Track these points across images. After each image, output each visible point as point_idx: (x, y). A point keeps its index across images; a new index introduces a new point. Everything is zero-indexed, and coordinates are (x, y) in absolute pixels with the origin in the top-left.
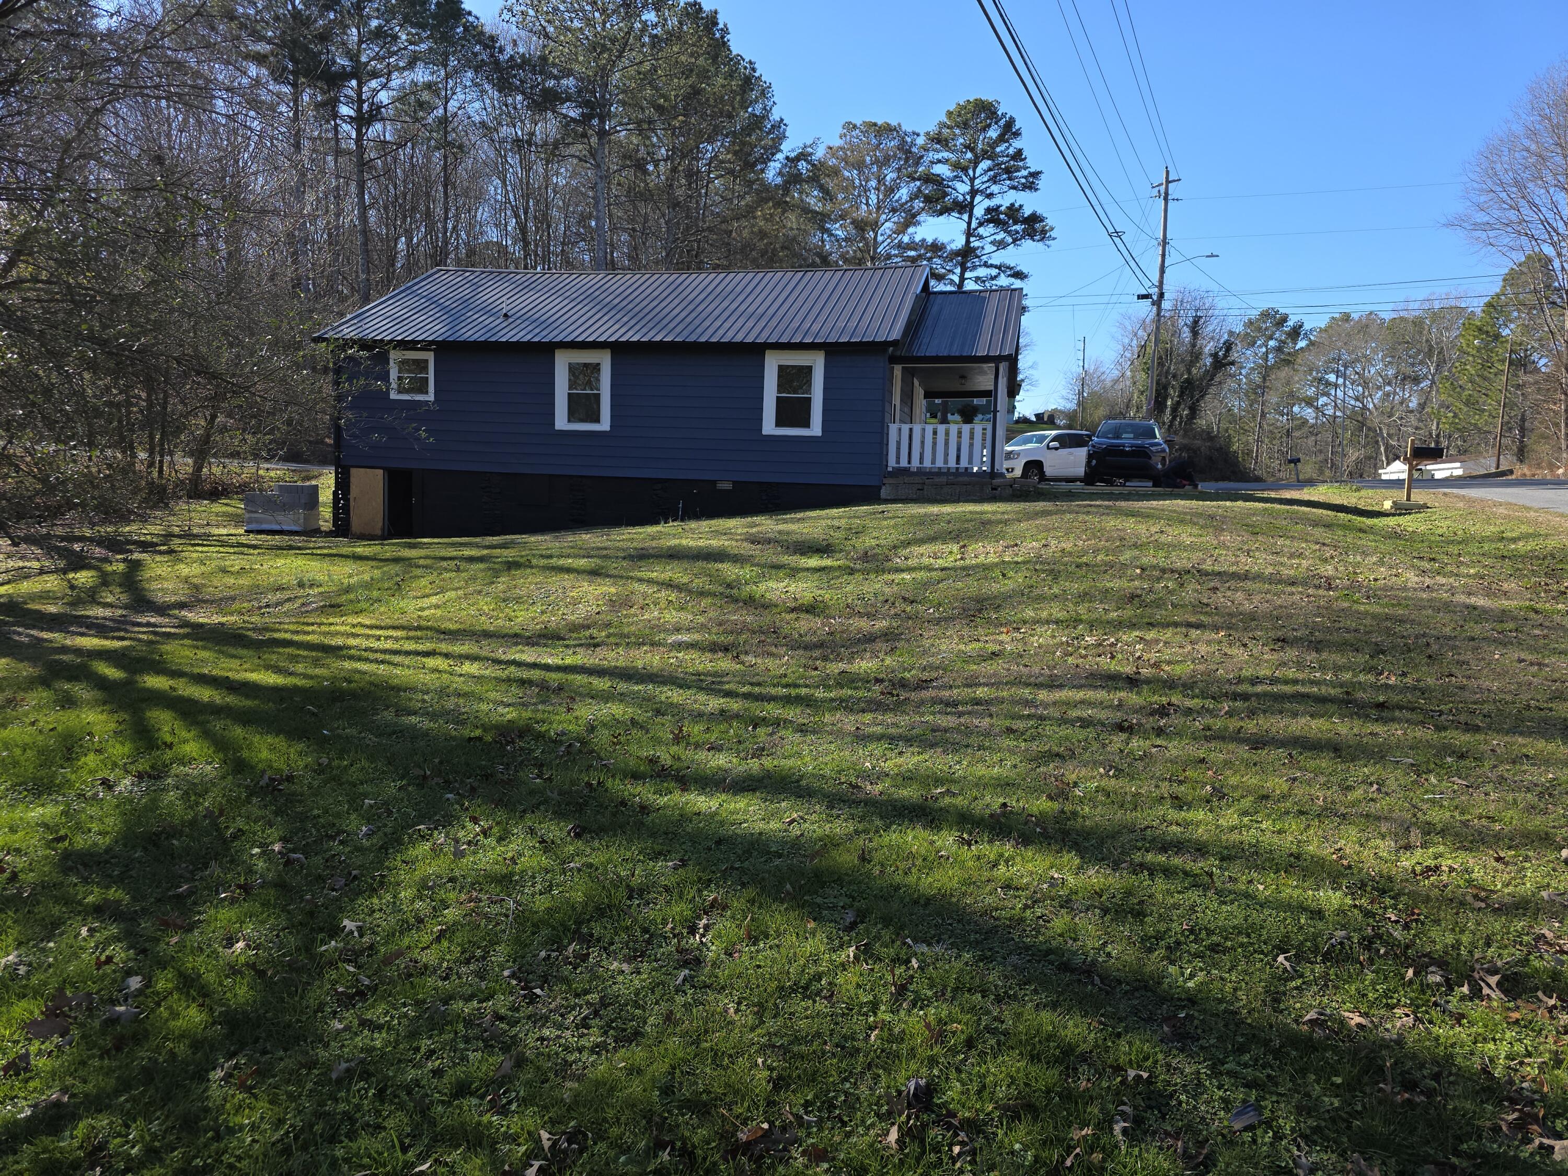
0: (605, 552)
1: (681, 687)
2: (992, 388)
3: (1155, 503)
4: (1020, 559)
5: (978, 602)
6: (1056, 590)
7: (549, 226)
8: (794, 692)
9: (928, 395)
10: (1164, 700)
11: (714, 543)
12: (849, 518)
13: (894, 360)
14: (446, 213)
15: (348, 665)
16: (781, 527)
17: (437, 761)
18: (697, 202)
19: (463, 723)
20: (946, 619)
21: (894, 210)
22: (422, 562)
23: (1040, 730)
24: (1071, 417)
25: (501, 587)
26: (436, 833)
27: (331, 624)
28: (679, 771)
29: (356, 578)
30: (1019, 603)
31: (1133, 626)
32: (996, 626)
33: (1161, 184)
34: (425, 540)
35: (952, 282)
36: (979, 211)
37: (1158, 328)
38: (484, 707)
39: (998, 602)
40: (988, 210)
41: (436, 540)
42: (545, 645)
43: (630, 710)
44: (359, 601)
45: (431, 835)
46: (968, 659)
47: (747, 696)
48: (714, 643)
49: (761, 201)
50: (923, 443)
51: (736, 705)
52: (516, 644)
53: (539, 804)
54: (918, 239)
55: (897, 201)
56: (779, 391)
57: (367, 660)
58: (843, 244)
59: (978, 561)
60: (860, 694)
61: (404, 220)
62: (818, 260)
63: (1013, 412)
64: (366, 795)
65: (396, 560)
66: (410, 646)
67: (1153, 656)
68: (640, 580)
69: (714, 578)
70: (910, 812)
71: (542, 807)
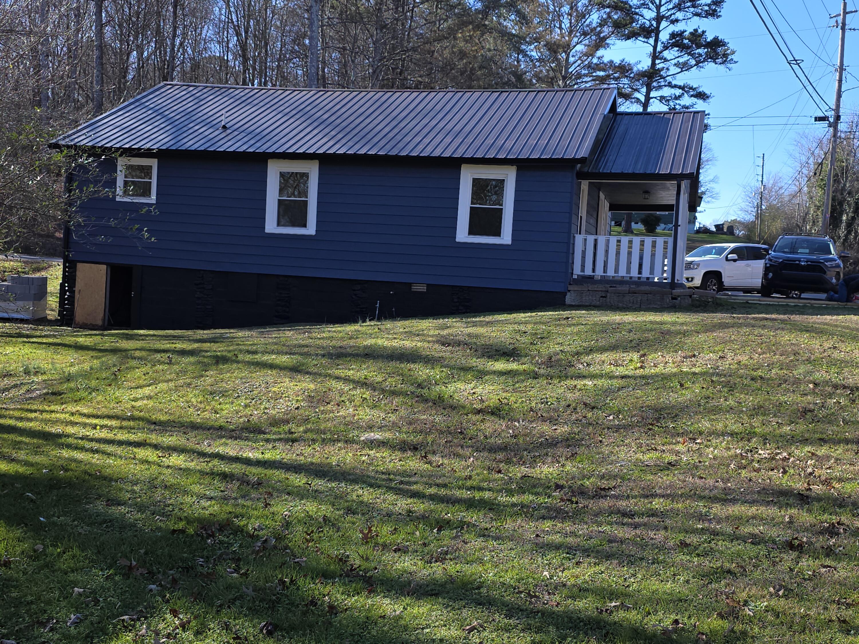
0: (306, 350)
1: (371, 486)
2: (674, 202)
3: (829, 317)
4: (697, 370)
5: (656, 411)
6: (731, 402)
7: (266, 44)
8: (478, 495)
9: (612, 208)
10: (835, 519)
11: (408, 344)
12: (535, 323)
13: (582, 176)
14: (175, 31)
15: (66, 453)
16: (471, 330)
17: (142, 551)
18: (403, 24)
19: (167, 516)
20: (625, 427)
21: (585, 34)
22: (138, 354)
23: (712, 545)
24: (749, 227)
25: (209, 380)
26: (138, 624)
27: (52, 412)
28: (366, 571)
29: (77, 367)
30: (696, 413)
31: (805, 441)
32: (673, 436)
33: (840, 15)
34: (142, 332)
35: (638, 100)
36: (664, 36)
37: (834, 148)
38: (188, 499)
39: (675, 412)
40: (673, 35)
41: (151, 332)
42: (247, 439)
43: (323, 507)
44: (78, 390)
45: (134, 626)
46: (645, 468)
47: (432, 498)
48: (404, 442)
49: (463, 24)
50: (607, 252)
51: (422, 506)
52: (221, 437)
53: (235, 599)
54: (606, 60)
55: (588, 26)
56: (472, 203)
57: (82, 449)
58: (537, 64)
59: (657, 370)
60: (541, 499)
61: (136, 38)
62: (513, 79)
63: (694, 223)
64: (75, 584)
65: (114, 351)
66: (122, 436)
67: (823, 473)
68: (338, 378)
69: (405, 378)
70: (585, 625)
71: (238, 603)
